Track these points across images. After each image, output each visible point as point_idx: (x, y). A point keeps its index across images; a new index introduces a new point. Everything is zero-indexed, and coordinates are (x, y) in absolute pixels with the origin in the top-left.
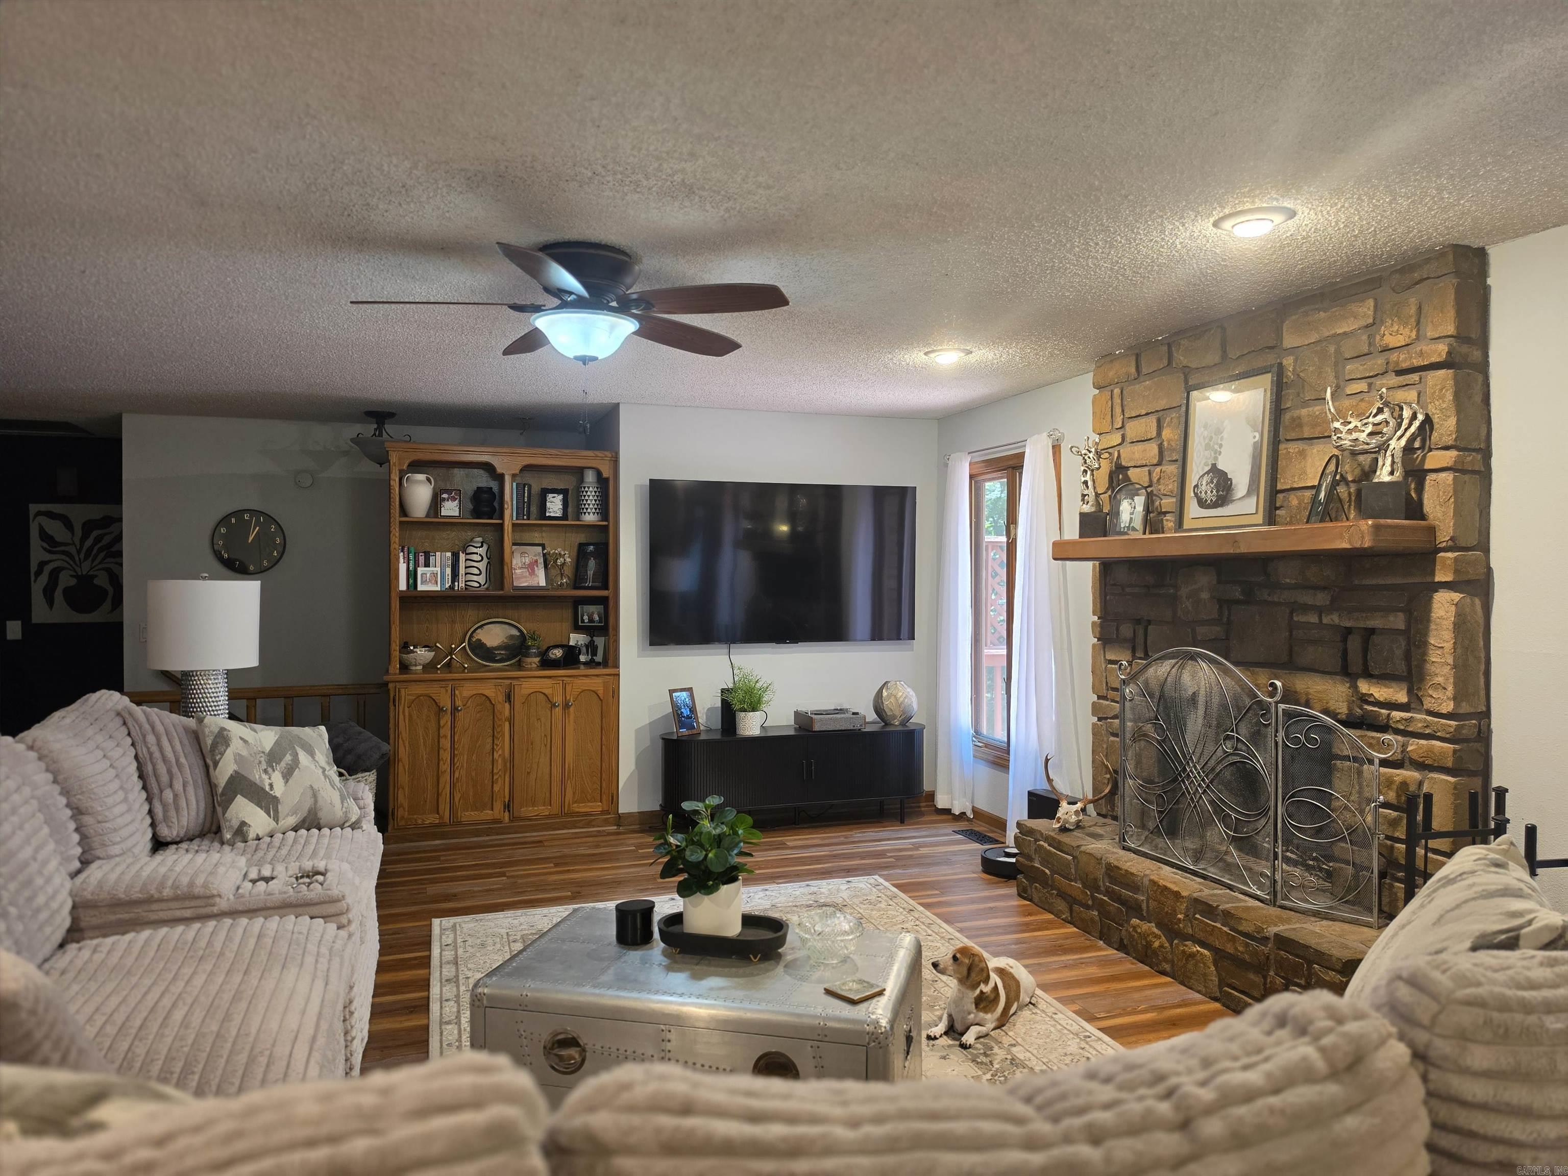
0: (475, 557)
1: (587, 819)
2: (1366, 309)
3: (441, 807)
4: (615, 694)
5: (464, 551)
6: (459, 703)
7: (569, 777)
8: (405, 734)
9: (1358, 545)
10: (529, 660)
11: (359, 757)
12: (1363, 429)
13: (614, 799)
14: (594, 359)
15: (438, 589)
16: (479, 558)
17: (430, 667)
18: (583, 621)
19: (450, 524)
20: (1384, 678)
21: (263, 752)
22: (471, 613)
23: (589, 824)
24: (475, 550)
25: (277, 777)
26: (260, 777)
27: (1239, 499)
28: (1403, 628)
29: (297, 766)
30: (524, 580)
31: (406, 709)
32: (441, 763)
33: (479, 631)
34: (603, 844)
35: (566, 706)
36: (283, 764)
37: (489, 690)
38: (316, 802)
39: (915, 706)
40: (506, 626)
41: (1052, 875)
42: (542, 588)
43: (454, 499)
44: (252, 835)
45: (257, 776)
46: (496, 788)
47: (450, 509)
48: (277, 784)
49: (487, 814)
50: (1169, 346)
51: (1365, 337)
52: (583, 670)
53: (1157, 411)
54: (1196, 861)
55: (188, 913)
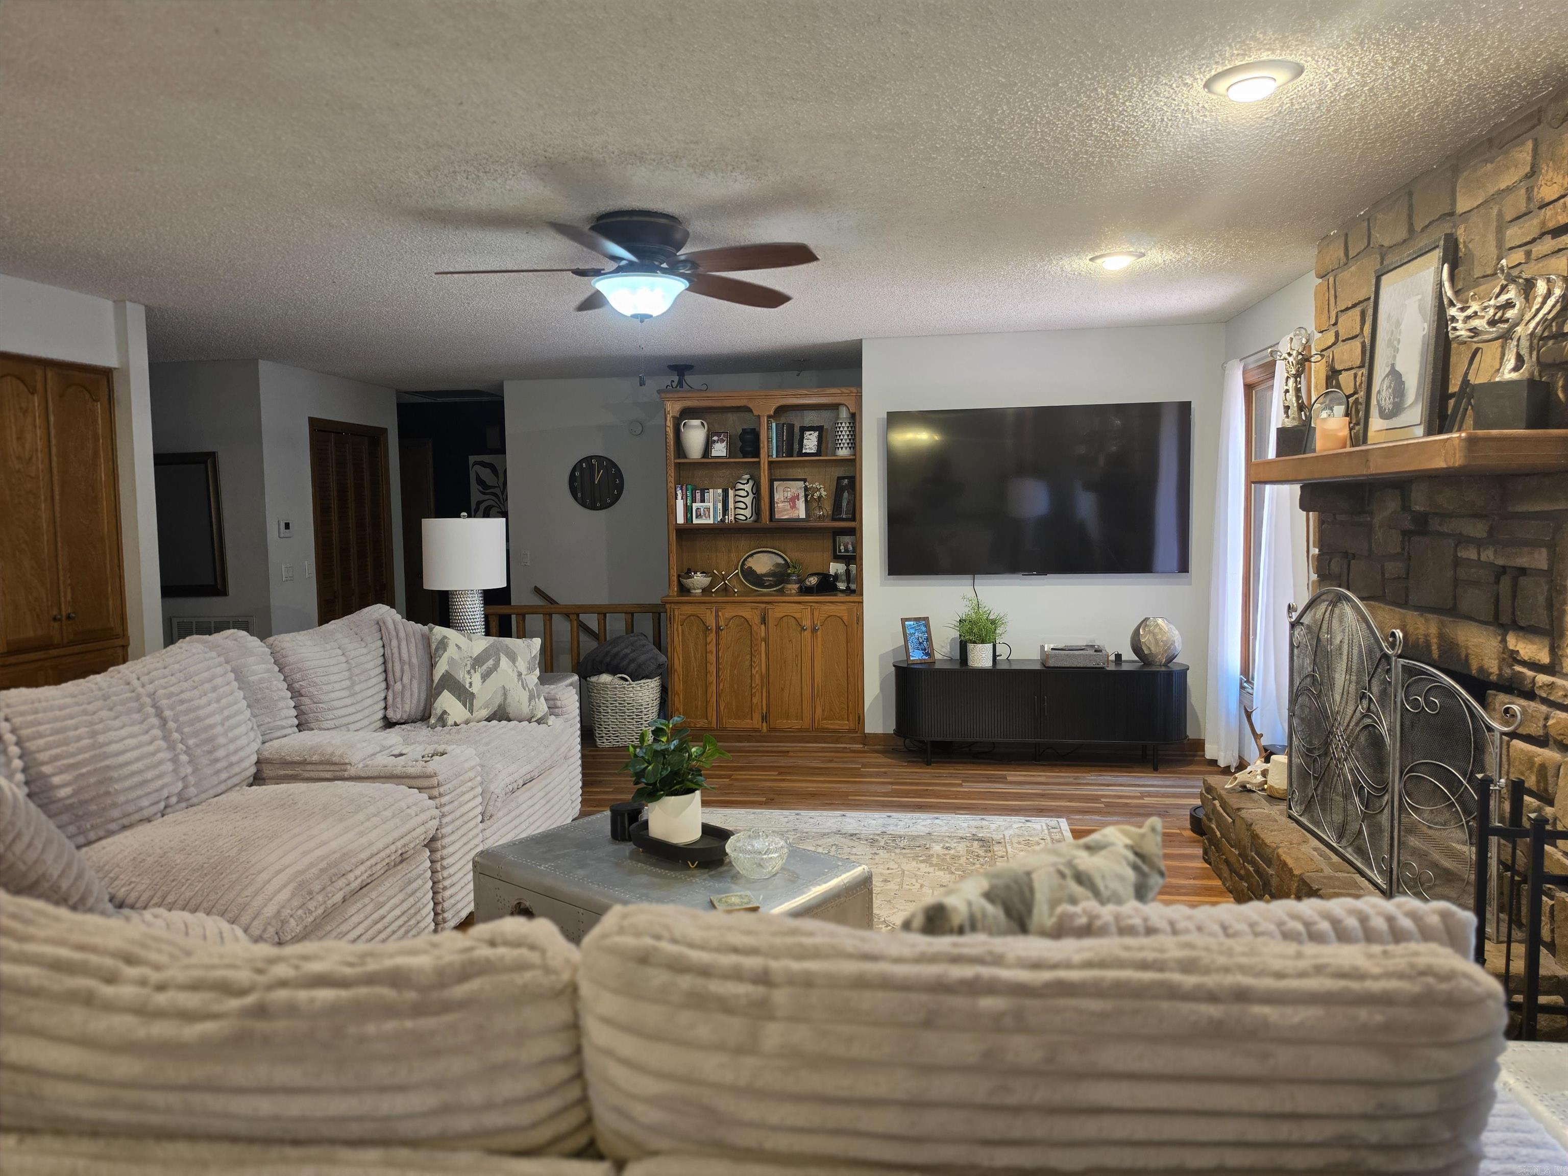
0: (743, 493)
1: (835, 736)
2: (1524, 155)
3: (709, 715)
4: (860, 620)
5: (734, 488)
6: (722, 623)
7: (818, 695)
8: (679, 649)
9: (1451, 464)
10: (789, 586)
11: (640, 666)
12: (1483, 314)
13: (860, 720)
14: (651, 316)
15: (711, 521)
16: (746, 494)
17: (706, 591)
18: (840, 551)
19: (719, 464)
20: (1529, 631)
21: (471, 657)
22: (743, 543)
23: (837, 741)
24: (741, 486)
25: (477, 678)
26: (464, 676)
27: (1410, 406)
28: (1546, 568)
29: (496, 670)
30: (785, 513)
31: (680, 627)
32: (708, 675)
33: (750, 559)
34: (836, 760)
35: (814, 630)
36: (484, 667)
37: (746, 613)
38: (505, 699)
39: (1178, 645)
40: (773, 555)
41: (1221, 838)
42: (802, 520)
43: (722, 441)
44: (450, 721)
45: (462, 676)
46: (755, 700)
47: (720, 450)
48: (475, 683)
49: (746, 724)
50: (1369, 219)
51: (1523, 191)
52: (841, 597)
53: (1360, 302)
54: (1340, 838)
55: (328, 775)
